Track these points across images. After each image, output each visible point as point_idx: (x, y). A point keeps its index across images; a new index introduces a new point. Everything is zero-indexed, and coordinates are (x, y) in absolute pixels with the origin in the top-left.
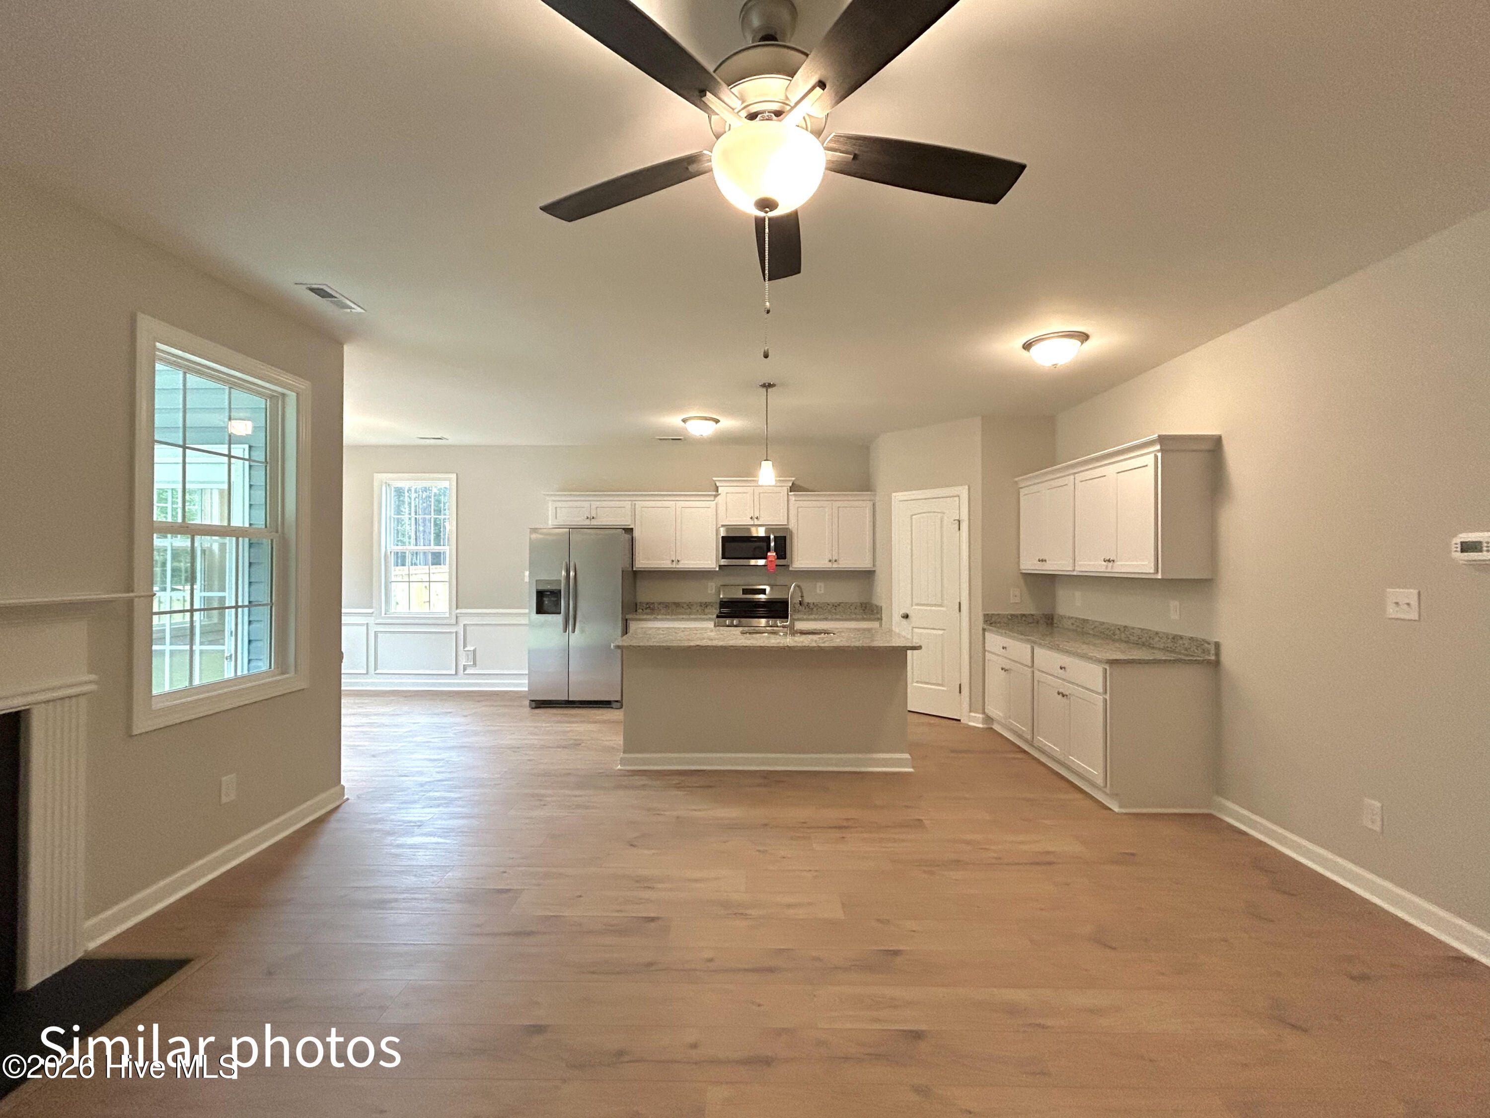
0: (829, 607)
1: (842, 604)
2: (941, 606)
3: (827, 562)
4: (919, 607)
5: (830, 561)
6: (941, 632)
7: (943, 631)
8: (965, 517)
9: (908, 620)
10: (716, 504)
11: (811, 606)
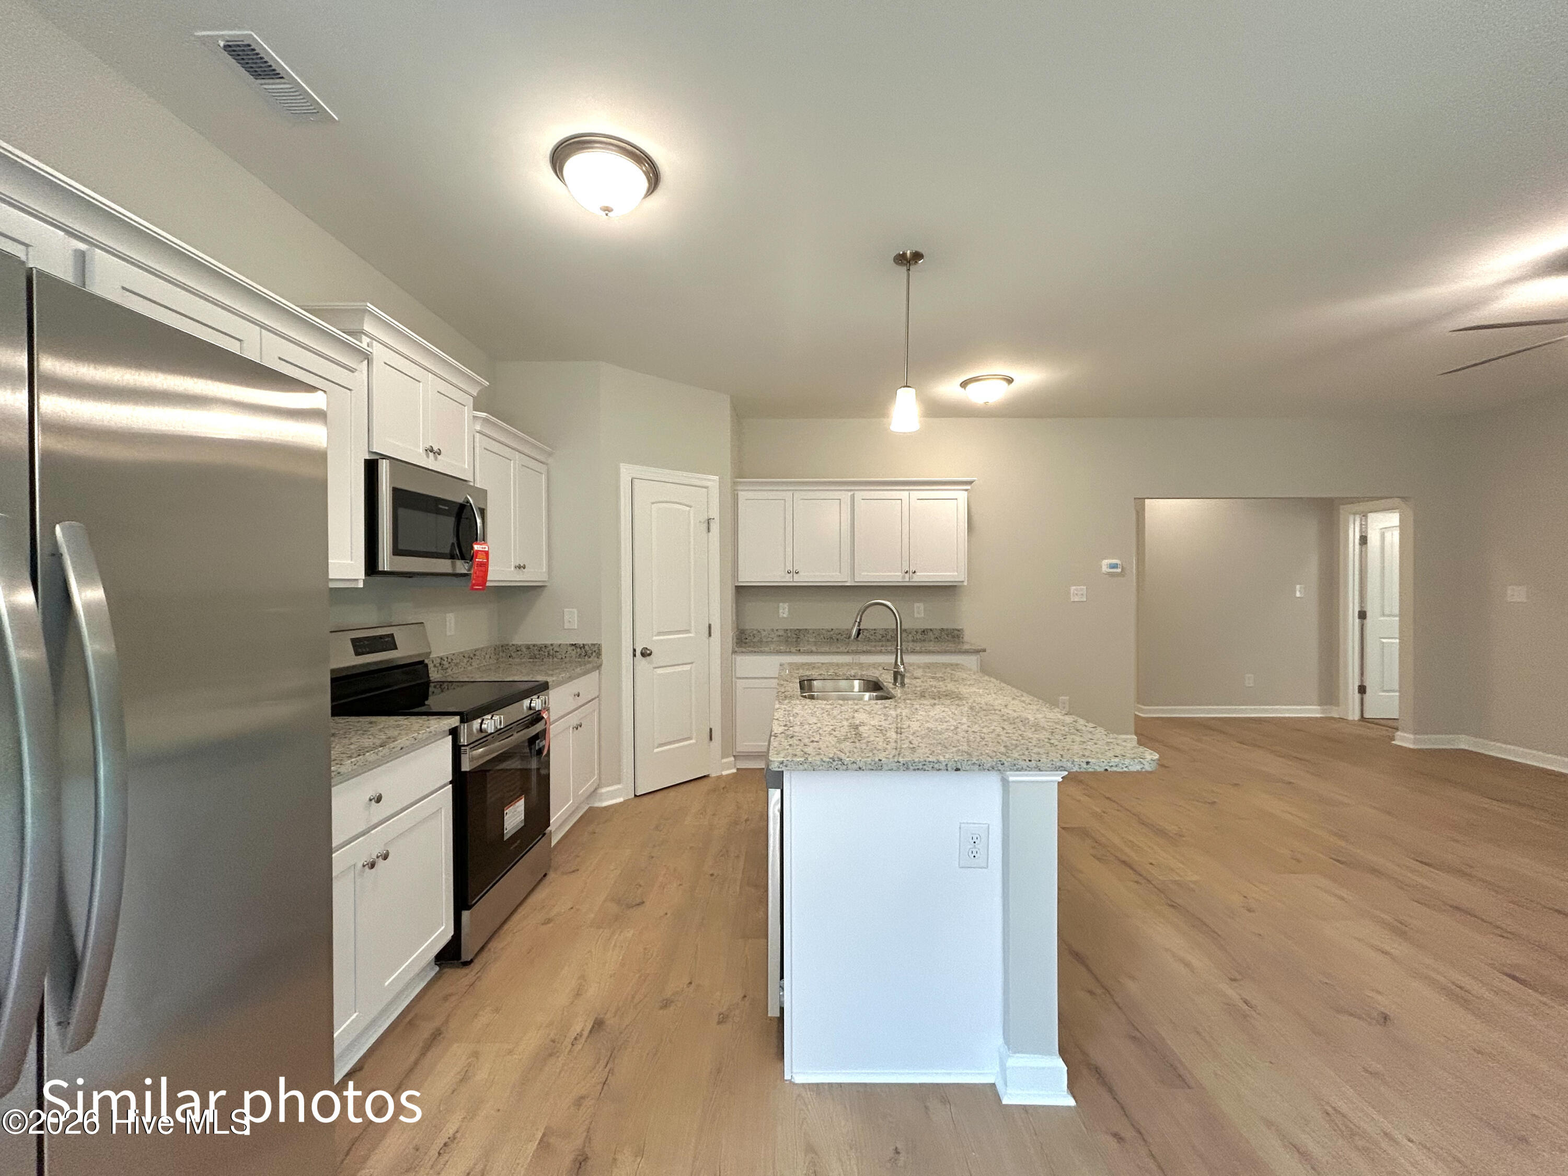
2: (688, 631)
3: (513, 568)
4: (662, 637)
5: (517, 568)
6: (687, 667)
7: (691, 665)
8: (715, 513)
9: (648, 658)
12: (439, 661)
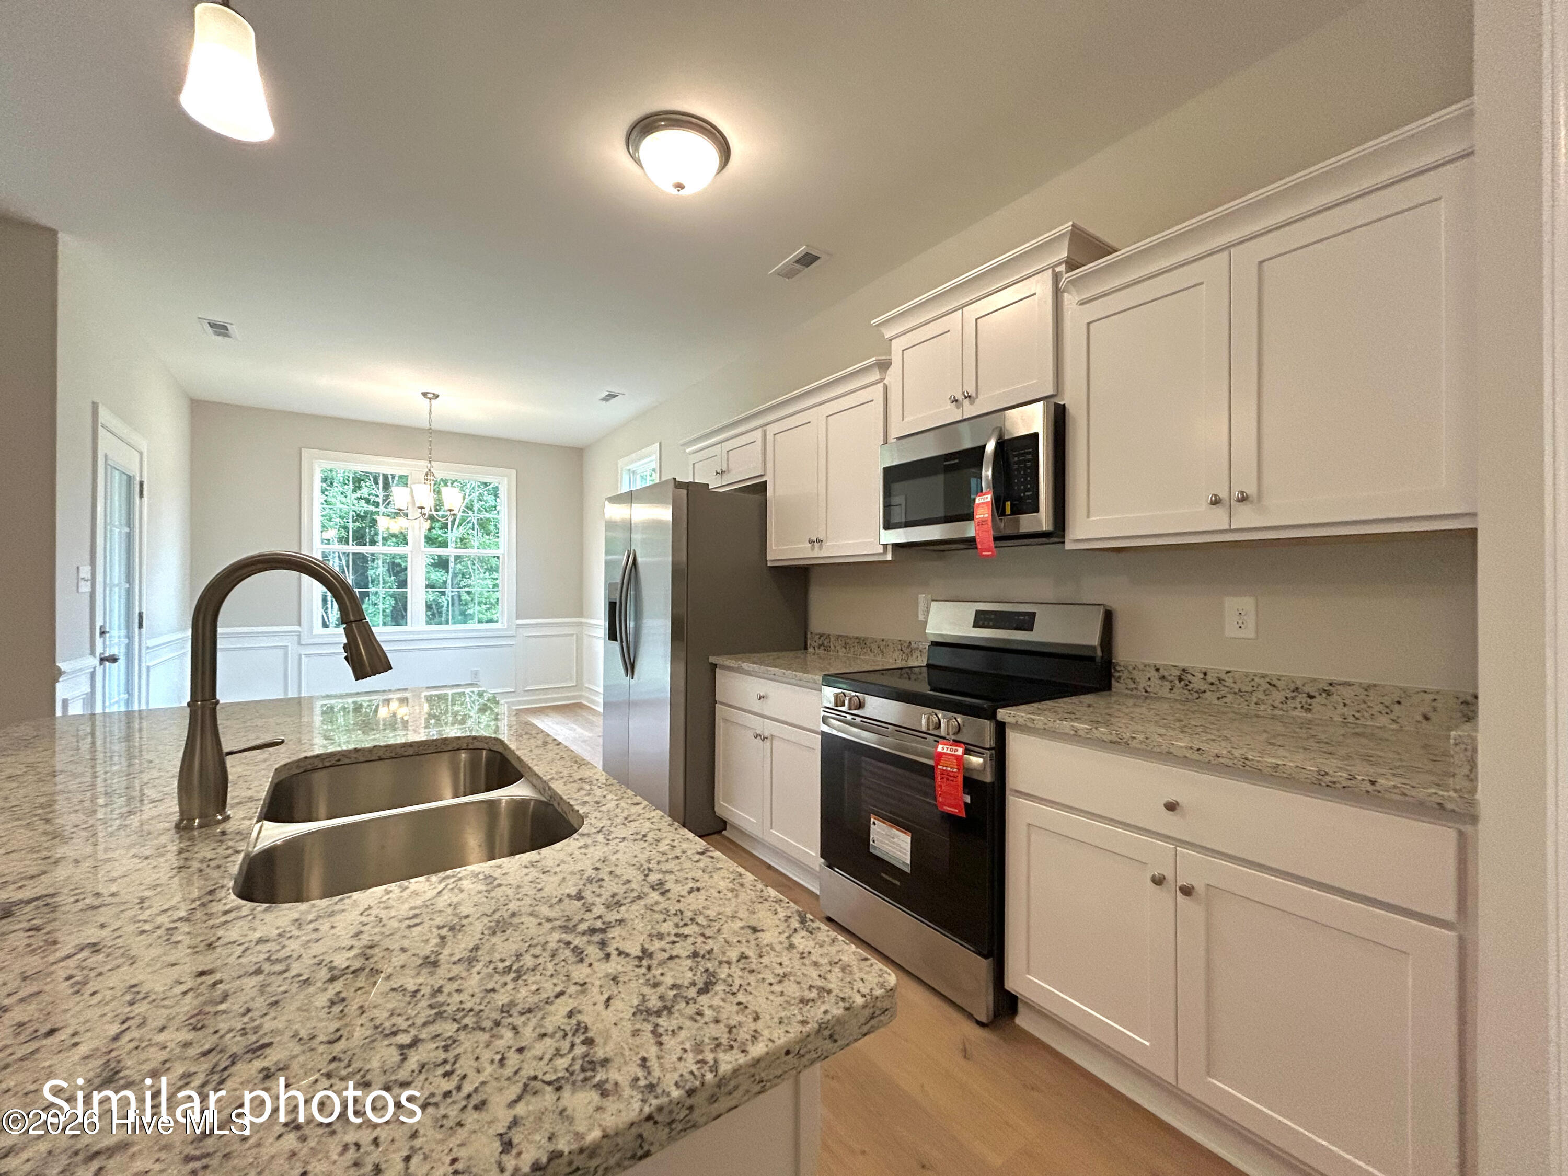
0: (1278, 697)
1: (1347, 692)
3: (1204, 506)
5: (1216, 502)
10: (886, 388)
11: (1198, 683)
12: (1178, 673)
